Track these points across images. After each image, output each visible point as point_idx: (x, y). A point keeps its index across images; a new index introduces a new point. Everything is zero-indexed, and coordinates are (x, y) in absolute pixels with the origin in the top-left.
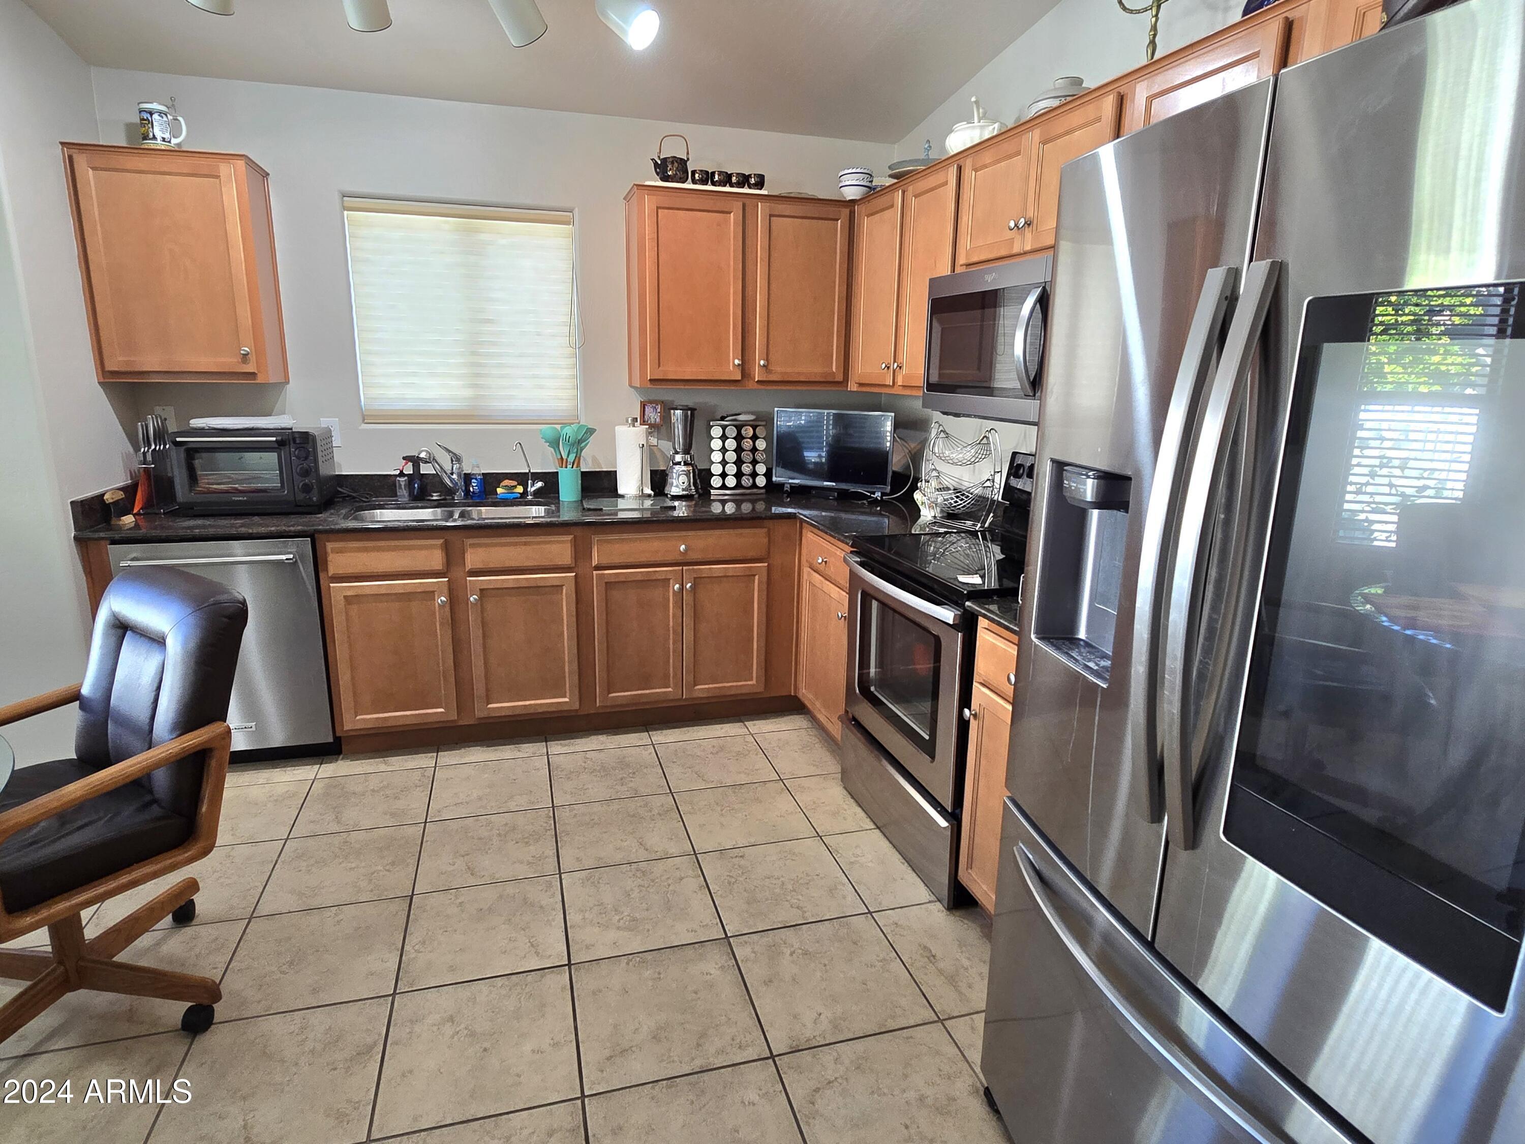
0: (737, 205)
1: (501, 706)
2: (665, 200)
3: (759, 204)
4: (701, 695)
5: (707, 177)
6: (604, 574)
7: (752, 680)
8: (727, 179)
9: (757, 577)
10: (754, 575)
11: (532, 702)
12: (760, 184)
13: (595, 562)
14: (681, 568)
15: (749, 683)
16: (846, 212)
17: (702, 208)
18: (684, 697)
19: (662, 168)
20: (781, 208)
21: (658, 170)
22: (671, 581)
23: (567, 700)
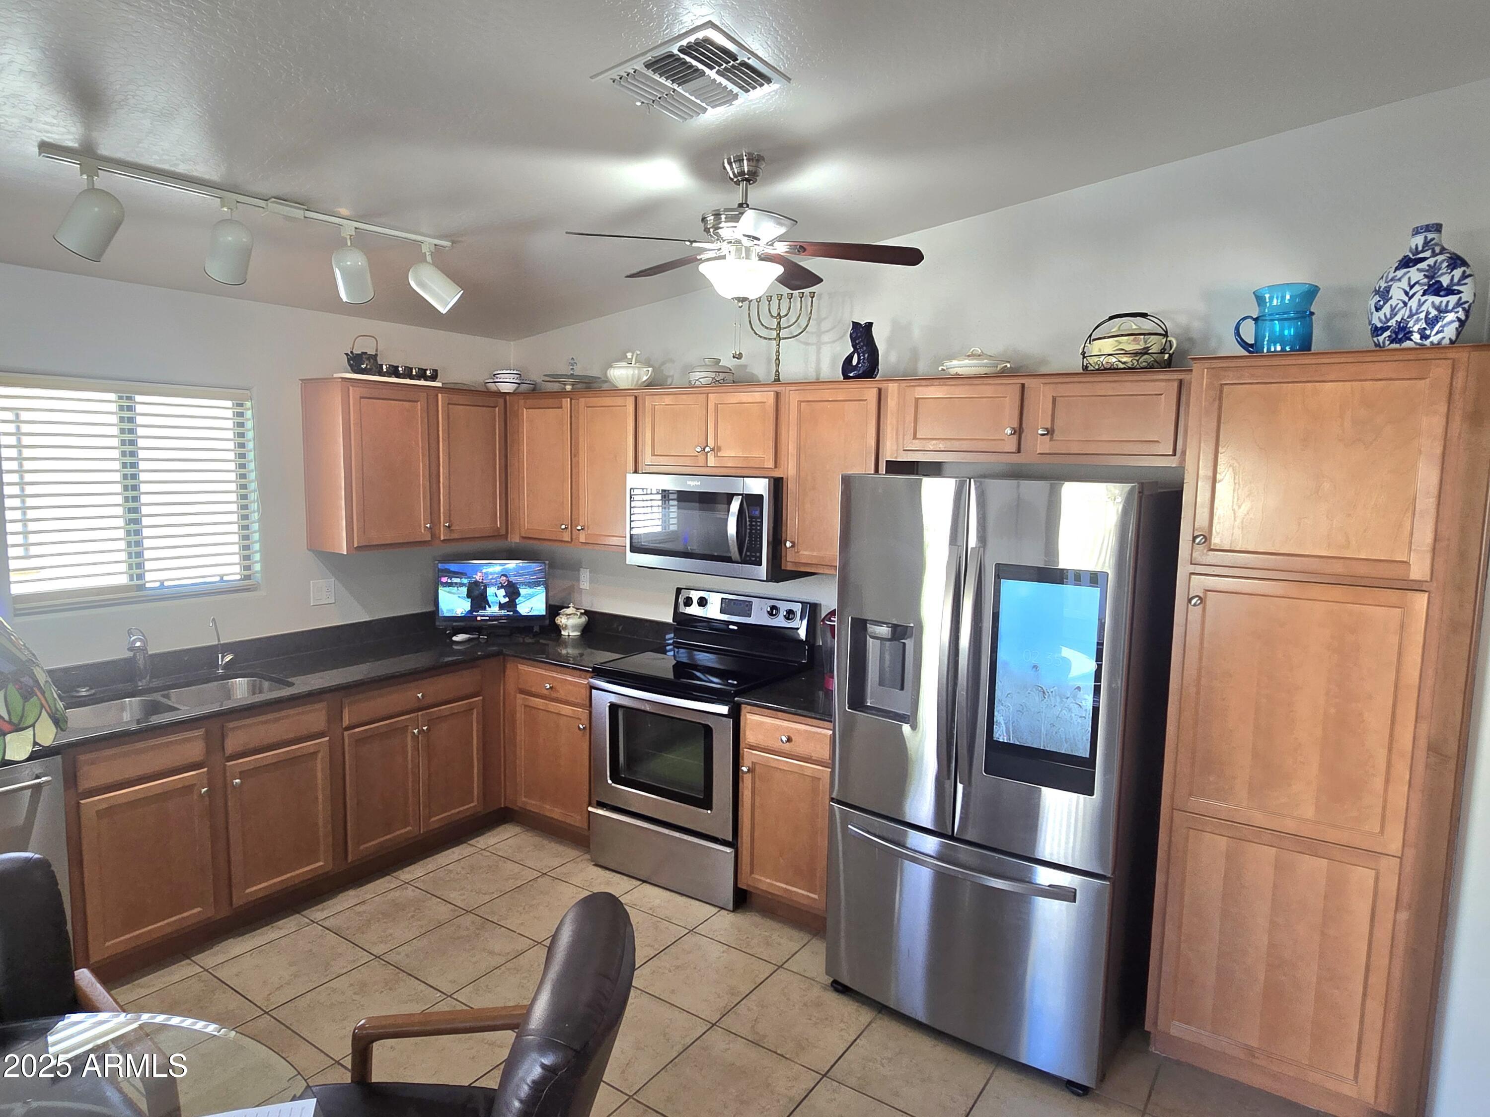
0: (423, 396)
1: (258, 888)
2: (365, 392)
3: (440, 395)
4: (436, 826)
5: (394, 371)
6: (355, 733)
7: (473, 802)
8: (408, 374)
9: (475, 710)
10: (473, 709)
11: (289, 875)
12: (434, 377)
13: (346, 722)
14: (416, 714)
15: (472, 805)
16: (501, 401)
17: (396, 398)
18: (422, 832)
19: (356, 362)
20: (456, 398)
21: (352, 362)
22: (410, 727)
23: (321, 863)
